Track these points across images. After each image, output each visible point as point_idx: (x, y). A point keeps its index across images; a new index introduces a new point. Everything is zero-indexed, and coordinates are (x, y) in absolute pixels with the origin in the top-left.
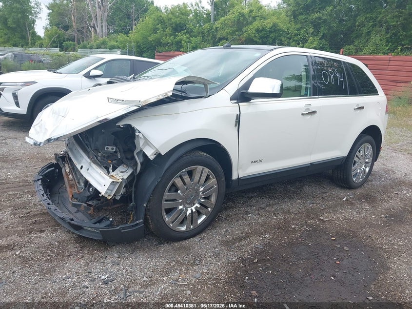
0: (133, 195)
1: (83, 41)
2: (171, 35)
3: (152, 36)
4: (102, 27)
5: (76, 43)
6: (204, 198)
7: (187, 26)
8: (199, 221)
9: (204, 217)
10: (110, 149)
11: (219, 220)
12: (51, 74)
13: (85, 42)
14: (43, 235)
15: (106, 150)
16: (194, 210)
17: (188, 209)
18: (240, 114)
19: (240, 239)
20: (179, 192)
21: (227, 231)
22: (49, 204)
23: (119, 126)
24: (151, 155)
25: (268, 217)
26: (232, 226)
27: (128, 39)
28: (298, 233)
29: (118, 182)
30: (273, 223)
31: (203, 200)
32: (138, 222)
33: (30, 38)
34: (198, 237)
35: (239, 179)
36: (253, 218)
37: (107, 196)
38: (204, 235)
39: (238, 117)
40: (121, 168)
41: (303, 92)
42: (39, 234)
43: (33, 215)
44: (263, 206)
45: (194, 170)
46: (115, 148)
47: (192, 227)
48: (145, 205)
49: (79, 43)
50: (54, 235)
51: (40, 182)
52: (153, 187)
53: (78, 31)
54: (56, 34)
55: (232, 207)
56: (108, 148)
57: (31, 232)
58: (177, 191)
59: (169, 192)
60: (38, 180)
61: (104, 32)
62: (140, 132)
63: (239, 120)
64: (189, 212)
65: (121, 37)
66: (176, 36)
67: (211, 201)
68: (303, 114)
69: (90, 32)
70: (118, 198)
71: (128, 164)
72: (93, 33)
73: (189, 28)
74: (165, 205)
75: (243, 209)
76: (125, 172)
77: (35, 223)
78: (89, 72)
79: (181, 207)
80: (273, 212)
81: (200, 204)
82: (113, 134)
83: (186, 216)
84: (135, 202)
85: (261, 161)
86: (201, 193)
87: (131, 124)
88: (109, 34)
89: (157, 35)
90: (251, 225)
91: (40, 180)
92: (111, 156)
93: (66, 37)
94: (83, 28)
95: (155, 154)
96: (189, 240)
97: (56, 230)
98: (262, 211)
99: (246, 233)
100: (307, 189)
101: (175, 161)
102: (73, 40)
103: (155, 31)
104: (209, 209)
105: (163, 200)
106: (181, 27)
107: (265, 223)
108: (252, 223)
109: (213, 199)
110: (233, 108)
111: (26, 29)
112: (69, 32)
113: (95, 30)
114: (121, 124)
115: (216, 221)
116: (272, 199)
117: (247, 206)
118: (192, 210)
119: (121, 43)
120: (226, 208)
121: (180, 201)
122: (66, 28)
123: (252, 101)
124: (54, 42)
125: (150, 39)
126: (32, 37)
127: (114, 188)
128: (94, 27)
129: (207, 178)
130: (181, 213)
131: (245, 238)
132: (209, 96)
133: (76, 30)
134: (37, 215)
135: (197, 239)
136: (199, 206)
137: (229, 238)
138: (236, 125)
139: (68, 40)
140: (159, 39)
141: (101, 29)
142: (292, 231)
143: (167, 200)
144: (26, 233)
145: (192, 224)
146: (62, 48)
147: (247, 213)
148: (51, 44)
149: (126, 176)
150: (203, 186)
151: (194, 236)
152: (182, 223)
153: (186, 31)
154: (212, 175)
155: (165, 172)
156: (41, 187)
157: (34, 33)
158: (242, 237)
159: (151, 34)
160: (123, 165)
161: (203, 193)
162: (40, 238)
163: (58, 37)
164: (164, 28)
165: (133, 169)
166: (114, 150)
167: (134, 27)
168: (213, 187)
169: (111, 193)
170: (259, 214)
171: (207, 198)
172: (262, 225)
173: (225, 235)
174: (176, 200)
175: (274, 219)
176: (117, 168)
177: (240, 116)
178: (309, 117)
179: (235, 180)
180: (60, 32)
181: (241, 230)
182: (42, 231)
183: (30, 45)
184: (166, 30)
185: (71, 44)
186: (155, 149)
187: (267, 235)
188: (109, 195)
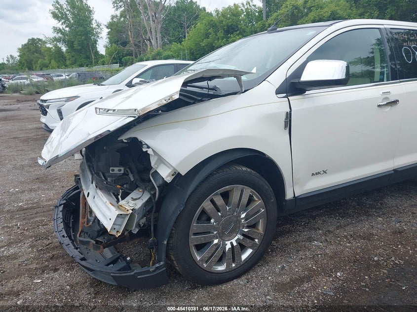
0: (152, 228)
1: (140, 55)
2: (223, 38)
3: (204, 41)
4: (157, 39)
5: (134, 57)
6: (248, 227)
7: (239, 26)
8: (244, 257)
9: (249, 252)
10: (117, 170)
11: (272, 251)
12: (96, 87)
13: (142, 55)
14: (56, 275)
15: (111, 172)
16: (235, 244)
17: (226, 242)
18: (291, 111)
19: (301, 280)
20: (212, 221)
21: (283, 268)
22: (63, 236)
23: (122, 141)
24: (167, 177)
25: (339, 244)
26: (290, 260)
27: (182, 47)
28: (383, 268)
29: (127, 215)
30: (346, 254)
31: (246, 230)
32: (157, 265)
33: (93, 57)
34: (243, 278)
35: (295, 198)
36: (318, 247)
37: (114, 233)
38: (252, 274)
39: (289, 116)
40: (134, 194)
41: (377, 77)
42: (52, 274)
43: (53, 248)
44: (331, 229)
45: (230, 190)
46: (122, 169)
47: (234, 265)
48: (165, 243)
49: (136, 57)
50: (69, 275)
51: (61, 208)
52: (174, 219)
53: (135, 45)
54: (116, 51)
55: (290, 232)
56: (113, 170)
57: (43, 271)
58: (209, 219)
59: (198, 223)
60: (60, 205)
61: (159, 42)
62: (148, 147)
63: (290, 120)
64: (228, 246)
65: (175, 46)
66: (229, 38)
67: (258, 229)
68: (379, 106)
69: (146, 45)
70: (135, 231)
71: (144, 188)
72: (149, 46)
73: (241, 28)
74: (194, 240)
75: (305, 234)
76: (139, 198)
77: (52, 258)
78: (132, 80)
79: (216, 241)
80: (345, 237)
81: (243, 235)
82: (118, 151)
83: (224, 252)
84: (155, 236)
85: (325, 172)
86: (243, 221)
87: (136, 137)
88: (164, 44)
89: (209, 40)
90: (316, 258)
91: (62, 206)
92: (119, 179)
93: (125, 52)
94: (140, 42)
95: (173, 175)
96: (232, 282)
97: (72, 268)
98: (330, 236)
99: (310, 270)
100: (390, 201)
101: (203, 182)
102: (131, 55)
103: (207, 36)
104: (256, 240)
105: (191, 233)
106: (233, 29)
107: (335, 254)
108: (318, 255)
109: (261, 228)
110: (280, 105)
111: (89, 50)
112: (127, 48)
113: (151, 42)
114: (124, 138)
115: (268, 252)
116: (343, 217)
117: (310, 229)
118: (232, 243)
119: (175, 51)
120: (282, 233)
121: (215, 232)
122: (125, 44)
123: (307, 92)
124: (114, 58)
125: (203, 44)
126: (95, 56)
127: (123, 222)
128: (149, 40)
129: (250, 200)
130: (217, 249)
131: (308, 279)
132: (245, 91)
133: (133, 45)
134: (57, 247)
135: (242, 281)
136: (242, 237)
137: (286, 278)
138: (286, 127)
139: (127, 55)
140: (211, 44)
141: (156, 41)
142: (375, 266)
143: (195, 234)
144: (38, 273)
145: (234, 261)
146: (122, 64)
147: (310, 240)
148: (112, 61)
149: (139, 204)
150: (245, 211)
151: (238, 276)
152: (220, 261)
153: (238, 32)
154: (257, 196)
155: (190, 196)
156: (60, 215)
157: (97, 53)
158: (304, 277)
159: (203, 40)
160: (138, 188)
161: (246, 220)
162: (52, 279)
163: (118, 53)
164: (216, 32)
165: (151, 194)
166: (122, 172)
167: (187, 35)
168: (259, 211)
169: (120, 229)
170: (326, 240)
171: (253, 226)
172: (332, 258)
173: (280, 275)
174: (209, 233)
175: (347, 247)
176: (129, 194)
177: (290, 114)
178: (388, 109)
179: (290, 200)
180: (119, 49)
181: (302, 266)
182: (56, 270)
183: (94, 64)
184: (218, 34)
185: (129, 59)
186: (172, 168)
187: (339, 274)
188: (118, 232)
